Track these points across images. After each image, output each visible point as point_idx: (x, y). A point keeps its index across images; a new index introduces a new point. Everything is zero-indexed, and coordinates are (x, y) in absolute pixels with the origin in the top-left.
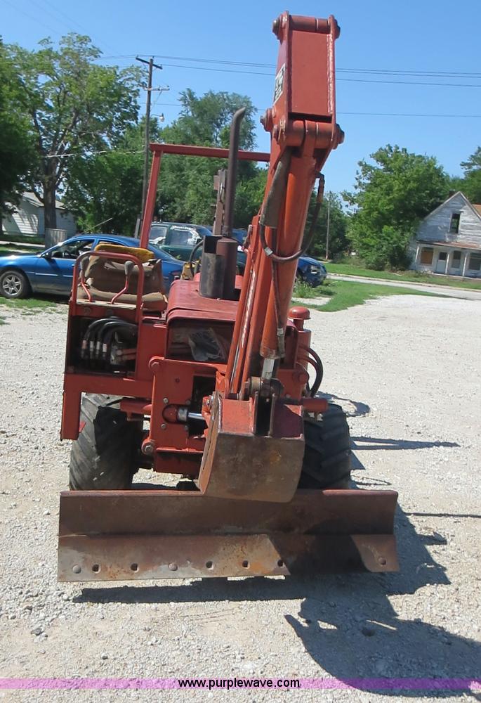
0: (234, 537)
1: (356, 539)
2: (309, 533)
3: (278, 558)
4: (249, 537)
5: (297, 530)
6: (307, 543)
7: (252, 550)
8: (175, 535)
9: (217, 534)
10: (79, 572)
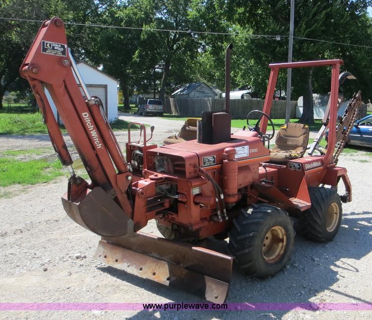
0: (154, 259)
1: (207, 278)
2: (186, 268)
3: (168, 276)
4: (160, 261)
5: (182, 265)
6: (183, 273)
7: (159, 268)
8: (135, 251)
9: (149, 256)
10: (100, 256)
